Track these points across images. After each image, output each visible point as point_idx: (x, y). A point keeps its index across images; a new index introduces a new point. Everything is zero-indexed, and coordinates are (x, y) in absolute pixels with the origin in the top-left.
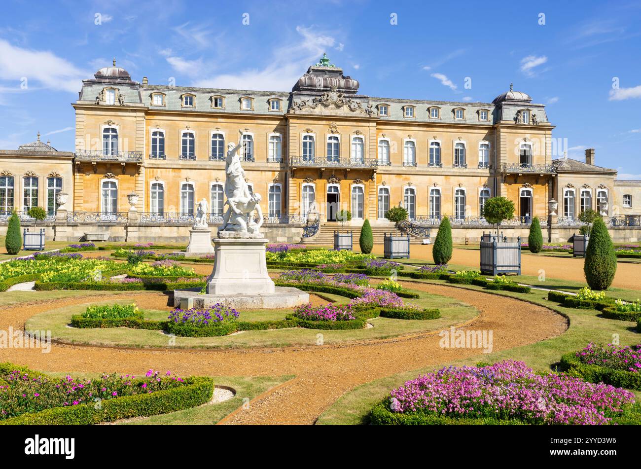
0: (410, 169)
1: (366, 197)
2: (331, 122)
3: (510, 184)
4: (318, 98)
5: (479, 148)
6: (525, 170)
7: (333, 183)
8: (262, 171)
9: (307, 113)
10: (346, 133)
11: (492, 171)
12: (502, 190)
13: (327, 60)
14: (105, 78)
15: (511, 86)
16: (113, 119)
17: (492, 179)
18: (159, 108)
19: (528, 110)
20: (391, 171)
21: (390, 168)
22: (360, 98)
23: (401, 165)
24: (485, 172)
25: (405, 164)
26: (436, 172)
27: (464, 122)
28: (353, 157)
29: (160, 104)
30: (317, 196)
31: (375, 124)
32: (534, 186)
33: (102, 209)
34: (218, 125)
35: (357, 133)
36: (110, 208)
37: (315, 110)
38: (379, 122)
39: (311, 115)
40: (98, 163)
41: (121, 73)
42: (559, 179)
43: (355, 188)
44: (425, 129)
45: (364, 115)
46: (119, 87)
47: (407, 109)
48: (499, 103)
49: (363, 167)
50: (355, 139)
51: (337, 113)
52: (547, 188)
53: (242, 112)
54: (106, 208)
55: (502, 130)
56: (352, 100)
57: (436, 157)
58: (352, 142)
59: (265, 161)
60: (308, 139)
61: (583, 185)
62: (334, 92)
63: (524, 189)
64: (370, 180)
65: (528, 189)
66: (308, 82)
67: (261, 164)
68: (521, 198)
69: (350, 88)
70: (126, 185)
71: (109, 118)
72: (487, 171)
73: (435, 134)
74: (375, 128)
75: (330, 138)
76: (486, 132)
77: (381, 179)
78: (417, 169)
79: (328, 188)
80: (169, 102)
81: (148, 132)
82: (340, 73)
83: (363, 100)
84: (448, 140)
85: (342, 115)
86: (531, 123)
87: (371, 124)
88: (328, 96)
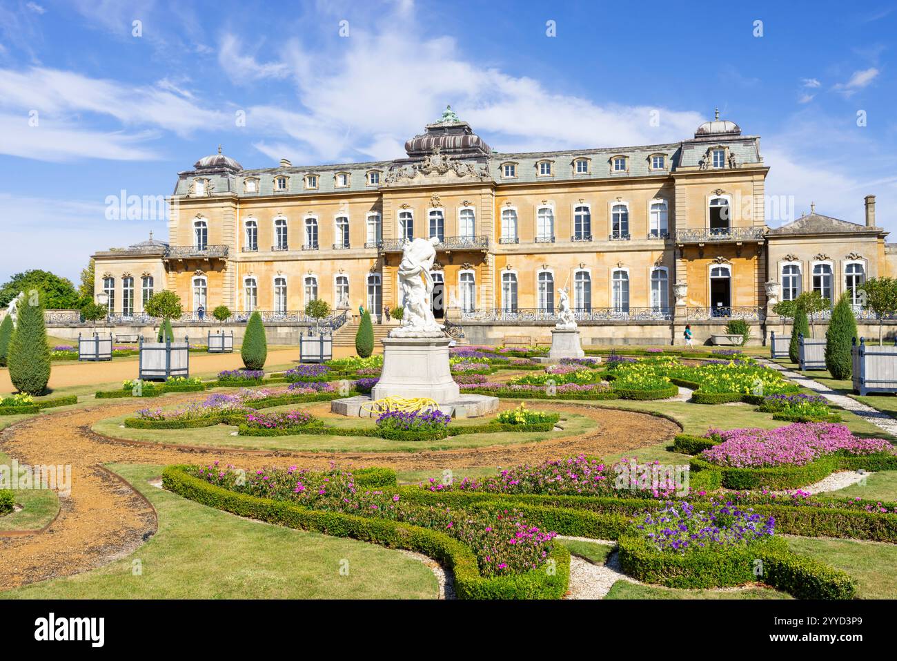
0: (545, 246)
2: (433, 193)
3: (691, 259)
4: (419, 164)
5: (650, 209)
6: (721, 238)
8: (359, 259)
9: (403, 185)
10: (450, 205)
11: (669, 242)
12: (678, 268)
16: (202, 212)
17: (667, 253)
18: (251, 195)
19: (722, 147)
20: (517, 250)
21: (517, 246)
23: (533, 241)
24: (658, 243)
25: (539, 240)
26: (582, 248)
27: (626, 175)
28: (462, 234)
29: (253, 189)
31: (489, 190)
32: (733, 261)
34: (311, 209)
35: (464, 204)
37: (415, 180)
38: (497, 187)
39: (408, 187)
40: (186, 260)
42: (771, 248)
43: (463, 275)
44: (567, 190)
45: (474, 180)
46: (208, 177)
47: (542, 165)
50: (463, 212)
51: (440, 181)
52: (756, 262)
53: (336, 190)
56: (461, 162)
57: (584, 228)
59: (363, 246)
60: (406, 216)
61: (817, 255)
62: (437, 154)
63: (716, 266)
64: (483, 264)
65: (724, 265)
66: (415, 145)
67: (357, 251)
68: (712, 279)
70: (214, 282)
71: (199, 211)
72: (662, 242)
73: (582, 195)
74: (491, 196)
75: (432, 213)
76: (661, 185)
77: (506, 262)
78: (555, 245)
80: (262, 187)
81: (240, 223)
82: (463, 128)
84: (601, 204)
85: (446, 182)
86: (727, 167)
87: (484, 191)
88: (429, 160)
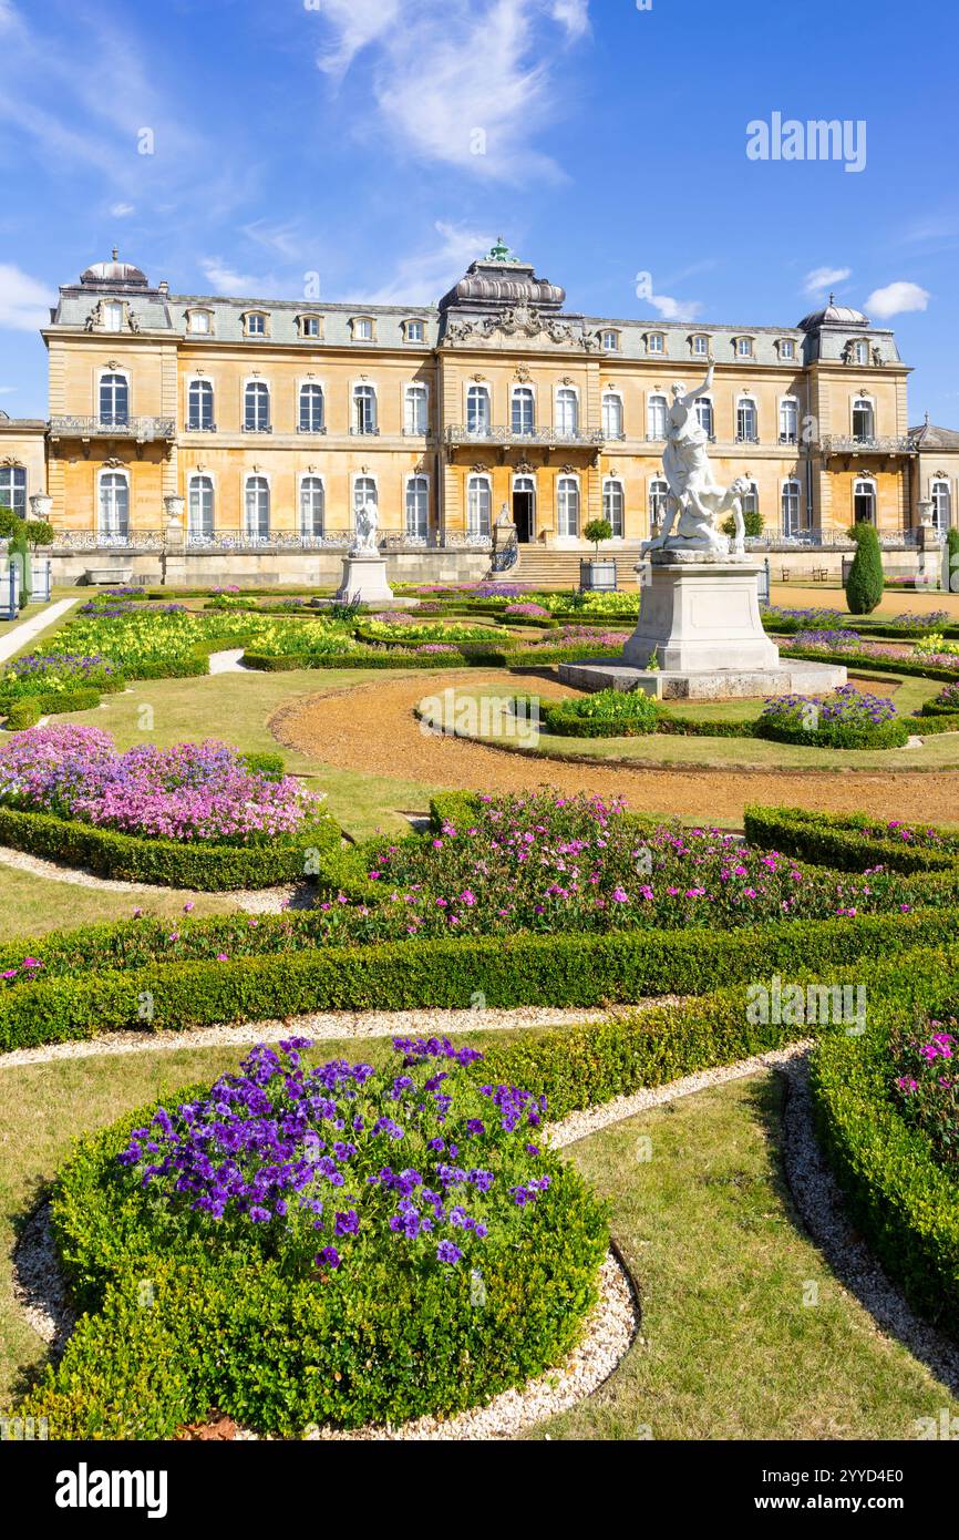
1: (583, 497)
2: (520, 362)
3: (837, 472)
4: (495, 319)
5: (780, 408)
6: (863, 447)
7: (523, 472)
8: (393, 452)
9: (474, 346)
10: (545, 382)
11: (804, 449)
12: (822, 482)
13: (505, 251)
14: (101, 282)
15: (832, 298)
16: (118, 358)
17: (804, 463)
18: (201, 337)
19: (865, 339)
20: (624, 450)
21: (623, 445)
22: (569, 318)
23: (642, 438)
24: (790, 451)
25: (651, 438)
27: (752, 362)
28: (557, 426)
29: (203, 329)
30: (495, 498)
31: (597, 366)
32: (879, 476)
33: (100, 524)
34: (312, 369)
35: (565, 382)
36: (115, 524)
37: (490, 340)
38: (605, 363)
39: (481, 350)
40: (93, 440)
41: (130, 272)
42: (922, 462)
43: (563, 481)
44: (684, 374)
45: (576, 349)
46: (129, 300)
47: (652, 338)
48: (812, 328)
49: (578, 443)
50: (562, 392)
51: (528, 346)
52: (901, 478)
53: (354, 344)
54: (107, 524)
55: (821, 376)
56: (556, 322)
58: (557, 398)
59: (398, 433)
60: (477, 393)
62: (523, 307)
63: (861, 481)
64: (591, 467)
65: (868, 481)
66: (473, 289)
67: (389, 440)
68: (856, 497)
69: (548, 301)
70: (144, 480)
71: (110, 357)
72: (795, 449)
74: (597, 373)
75: (517, 391)
76: (792, 378)
77: (608, 466)
79: (514, 483)
80: (220, 326)
81: (181, 383)
82: (530, 273)
83: (573, 322)
84: (726, 394)
85: (538, 349)
86: (872, 363)
87: (591, 366)
88: (512, 315)
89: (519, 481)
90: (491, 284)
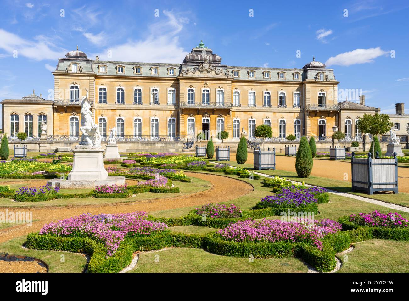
0: (252, 108)
1: (226, 125)
2: (205, 81)
3: (312, 117)
4: (197, 67)
5: (294, 95)
6: (321, 108)
7: (206, 117)
8: (164, 110)
9: (190, 76)
10: (213, 87)
11: (302, 109)
12: (307, 120)
13: (203, 45)
14: (72, 57)
15: (314, 58)
16: (76, 81)
17: (302, 113)
18: (103, 74)
19: (323, 72)
20: (240, 110)
21: (240, 108)
22: (222, 67)
23: (247, 106)
24: (297, 110)
25: (249, 106)
26: (268, 110)
27: (284, 80)
28: (218, 101)
29: (104, 71)
30: (196, 125)
31: (230, 82)
32: (327, 118)
33: (70, 133)
34: (138, 84)
35: (220, 87)
36: (75, 133)
37: (195, 74)
38: (233, 81)
39: (192, 77)
40: (67, 107)
41: (81, 54)
42: (342, 113)
43: (219, 120)
44: (261, 84)
45: (224, 77)
46: (80, 62)
47: (250, 73)
48: (306, 69)
49: (223, 107)
50: (219, 91)
51: (208, 76)
52: (335, 119)
53: (152, 76)
54: (73, 133)
55: (307, 85)
56: (217, 68)
57: (268, 101)
58: (217, 93)
59: (166, 104)
60: (191, 91)
61: (357, 117)
62: (206, 63)
63: (321, 120)
64: (228, 115)
65: (323, 120)
66: (191, 58)
67: (163, 107)
68: (319, 125)
69: (216, 61)
71: (73, 81)
72: (299, 109)
73: (267, 88)
74: (231, 84)
75: (204, 91)
76: (298, 86)
77: (235, 115)
78: (256, 108)
79: (203, 120)
80: (109, 71)
81: (97, 89)
82: (211, 52)
83: (223, 68)
84: (275, 91)
85: (211, 77)
86: (325, 80)
87: (228, 82)
88: (202, 66)
89: (204, 120)
90: (197, 56)
